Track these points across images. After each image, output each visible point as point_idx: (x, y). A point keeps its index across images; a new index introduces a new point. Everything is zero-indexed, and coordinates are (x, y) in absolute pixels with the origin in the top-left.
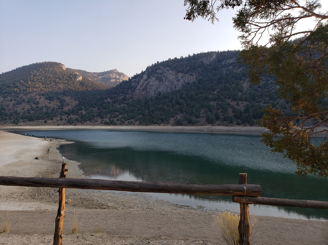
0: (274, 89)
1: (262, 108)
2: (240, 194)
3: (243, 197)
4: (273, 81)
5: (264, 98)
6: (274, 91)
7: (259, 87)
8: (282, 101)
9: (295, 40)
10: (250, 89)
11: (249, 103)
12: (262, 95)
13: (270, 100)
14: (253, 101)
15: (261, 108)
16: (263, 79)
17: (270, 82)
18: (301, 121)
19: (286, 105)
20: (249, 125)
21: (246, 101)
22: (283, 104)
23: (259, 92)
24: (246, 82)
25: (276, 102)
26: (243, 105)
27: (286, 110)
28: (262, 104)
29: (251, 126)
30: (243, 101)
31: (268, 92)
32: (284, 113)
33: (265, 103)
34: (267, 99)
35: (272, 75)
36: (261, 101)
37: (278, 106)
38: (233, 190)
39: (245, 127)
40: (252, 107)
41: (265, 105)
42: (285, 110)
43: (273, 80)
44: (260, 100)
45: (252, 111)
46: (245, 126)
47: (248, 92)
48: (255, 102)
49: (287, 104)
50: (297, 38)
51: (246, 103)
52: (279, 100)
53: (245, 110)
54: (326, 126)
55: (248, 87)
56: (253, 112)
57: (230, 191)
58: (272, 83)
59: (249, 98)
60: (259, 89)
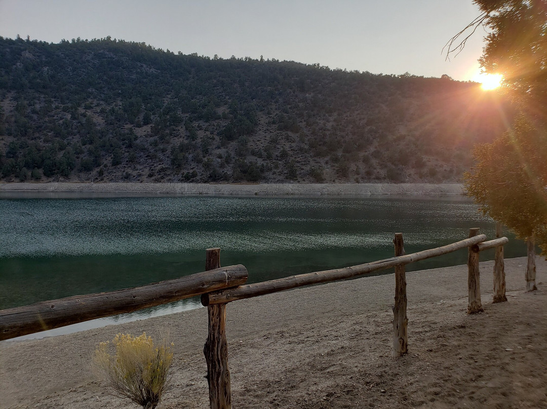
0: (61, 119)
1: (41, 150)
2: (219, 288)
3: (221, 292)
4: (59, 105)
5: (45, 132)
6: (61, 122)
7: (34, 112)
8: (75, 140)
9: (92, 41)
10: (16, 113)
11: (16, 139)
12: (40, 127)
13: (56, 137)
14: (23, 136)
15: (39, 150)
16: (41, 99)
17: (53, 106)
18: (105, 173)
19: (83, 147)
20: (18, 180)
21: (10, 134)
22: (78, 145)
23: (34, 121)
24: (8, 99)
25: (65, 142)
26: (3, 142)
27: (83, 155)
28: (41, 144)
29: (22, 181)
30: (3, 135)
31: (50, 123)
32: (80, 159)
33: (46, 141)
34: (49, 134)
35: (57, 94)
36: (40, 138)
37: (69, 148)
38: (208, 282)
39: (10, 184)
40: (21, 147)
41: (47, 145)
42: (81, 156)
43: (59, 103)
44: (37, 135)
45: (22, 154)
46: (10, 181)
47: (13, 119)
48: (29, 139)
49: (84, 145)
50: (97, 40)
51: (10, 139)
52: (70, 138)
53: (9, 152)
54: (140, 181)
55: (12, 109)
56: (25, 156)
57: (204, 285)
58: (57, 108)
59: (15, 131)
60: (35, 117)
